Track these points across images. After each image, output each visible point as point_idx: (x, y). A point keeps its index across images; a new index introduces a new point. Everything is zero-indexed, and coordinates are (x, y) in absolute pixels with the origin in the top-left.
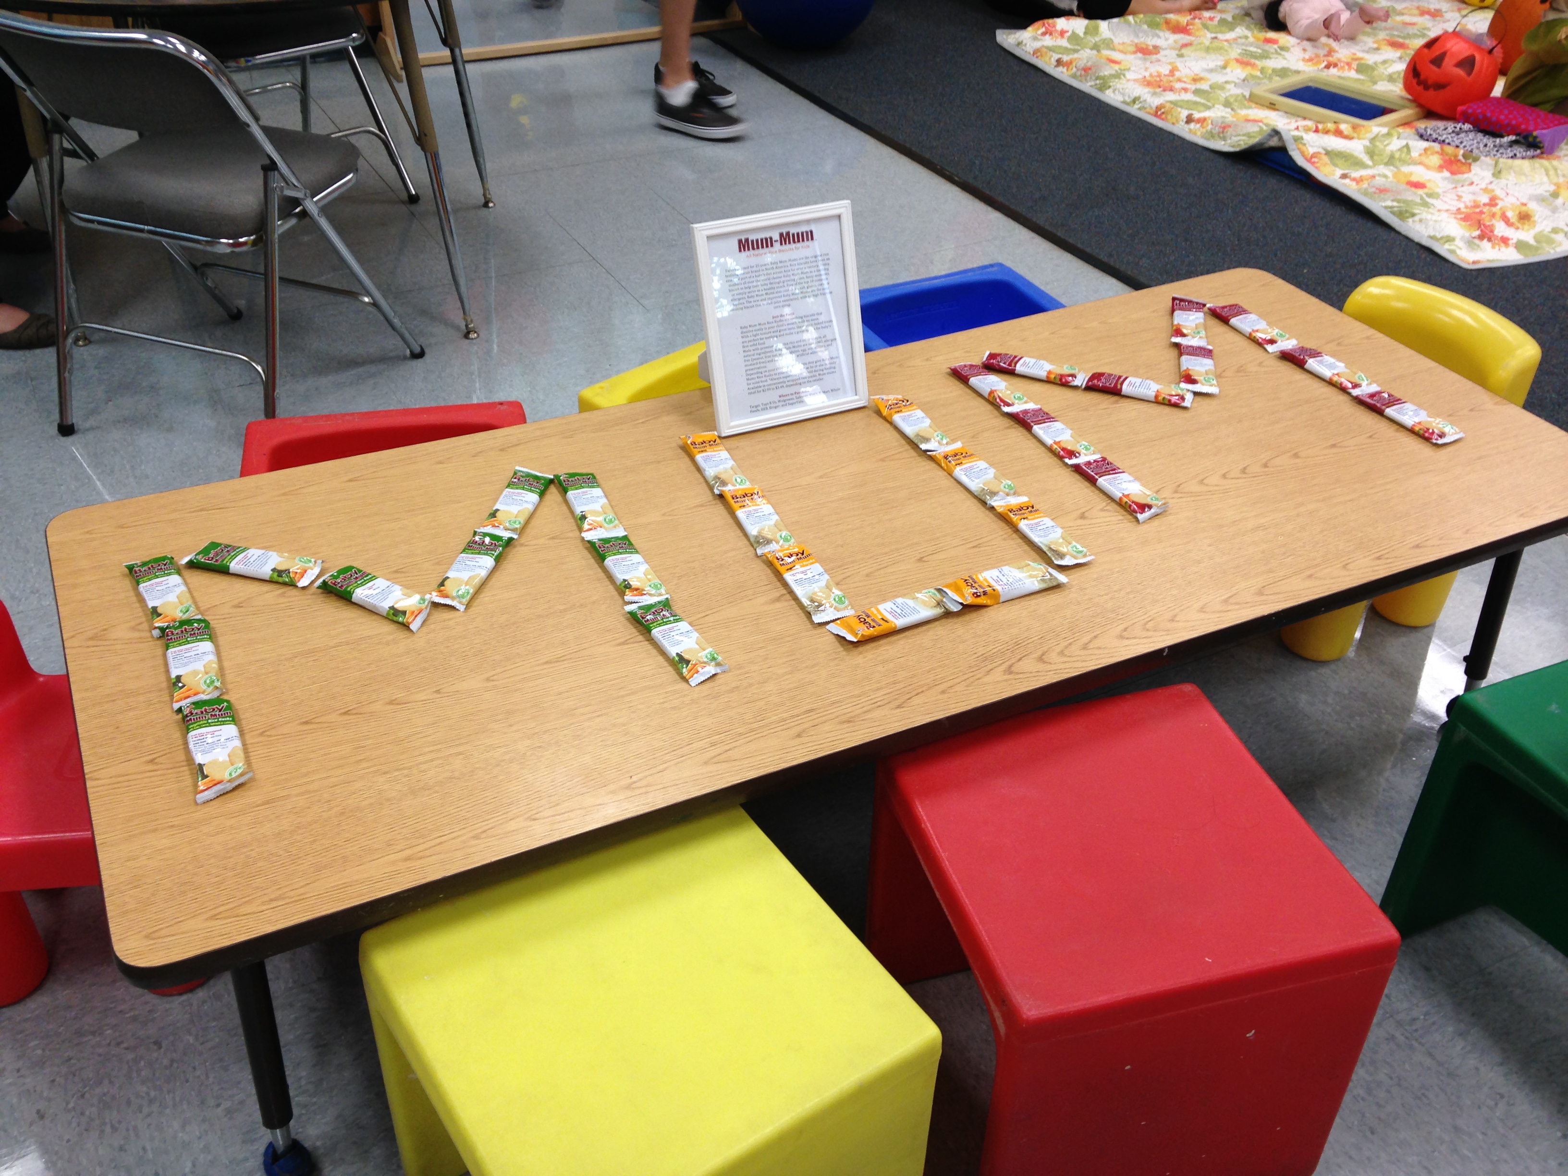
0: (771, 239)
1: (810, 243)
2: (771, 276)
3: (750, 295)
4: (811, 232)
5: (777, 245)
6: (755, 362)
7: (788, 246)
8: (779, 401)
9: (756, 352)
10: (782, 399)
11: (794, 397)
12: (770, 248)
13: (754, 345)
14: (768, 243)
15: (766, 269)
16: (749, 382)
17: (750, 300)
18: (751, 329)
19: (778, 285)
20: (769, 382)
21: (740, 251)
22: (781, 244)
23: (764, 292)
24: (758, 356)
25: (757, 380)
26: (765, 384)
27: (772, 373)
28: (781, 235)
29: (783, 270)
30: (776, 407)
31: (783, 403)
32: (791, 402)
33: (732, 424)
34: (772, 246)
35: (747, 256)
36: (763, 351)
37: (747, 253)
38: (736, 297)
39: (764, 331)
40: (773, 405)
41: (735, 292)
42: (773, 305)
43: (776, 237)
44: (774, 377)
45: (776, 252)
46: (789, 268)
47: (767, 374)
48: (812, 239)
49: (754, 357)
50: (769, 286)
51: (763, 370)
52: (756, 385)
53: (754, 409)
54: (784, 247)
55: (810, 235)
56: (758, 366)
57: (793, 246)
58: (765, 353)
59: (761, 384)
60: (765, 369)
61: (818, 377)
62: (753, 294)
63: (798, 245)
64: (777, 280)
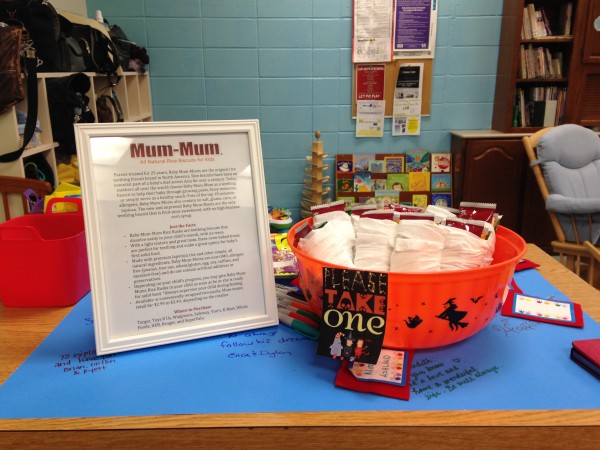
0: (170, 147)
1: (215, 156)
2: (169, 185)
3: (143, 202)
4: (217, 146)
5: (177, 155)
6: (147, 273)
7: (189, 157)
8: (174, 317)
9: (148, 262)
10: (178, 314)
11: (192, 312)
12: (168, 157)
13: (145, 255)
14: (166, 151)
15: (164, 178)
16: (138, 294)
17: (143, 207)
18: (143, 237)
19: (176, 194)
20: (163, 295)
21: (133, 156)
22: (182, 154)
23: (160, 200)
24: (150, 267)
25: (149, 293)
26: (159, 297)
27: (166, 286)
28: (182, 145)
29: (183, 179)
30: (170, 324)
31: (179, 319)
32: (188, 318)
33: (111, 341)
34: (171, 154)
35: (142, 162)
36: (157, 261)
37: (141, 158)
38: (125, 203)
39: (159, 241)
40: (166, 321)
41: (126, 198)
42: (171, 215)
43: (176, 146)
44: (169, 290)
45: (175, 161)
46: (192, 179)
47: (160, 286)
48: (218, 153)
49: (145, 268)
50: (166, 195)
51: (155, 282)
52: (146, 299)
53: (143, 325)
54: (185, 157)
55: (214, 149)
56: (151, 277)
57: (195, 157)
58: (159, 263)
59: (152, 297)
60: (158, 281)
61: (222, 293)
62: (146, 201)
63: (201, 157)
64: (177, 190)
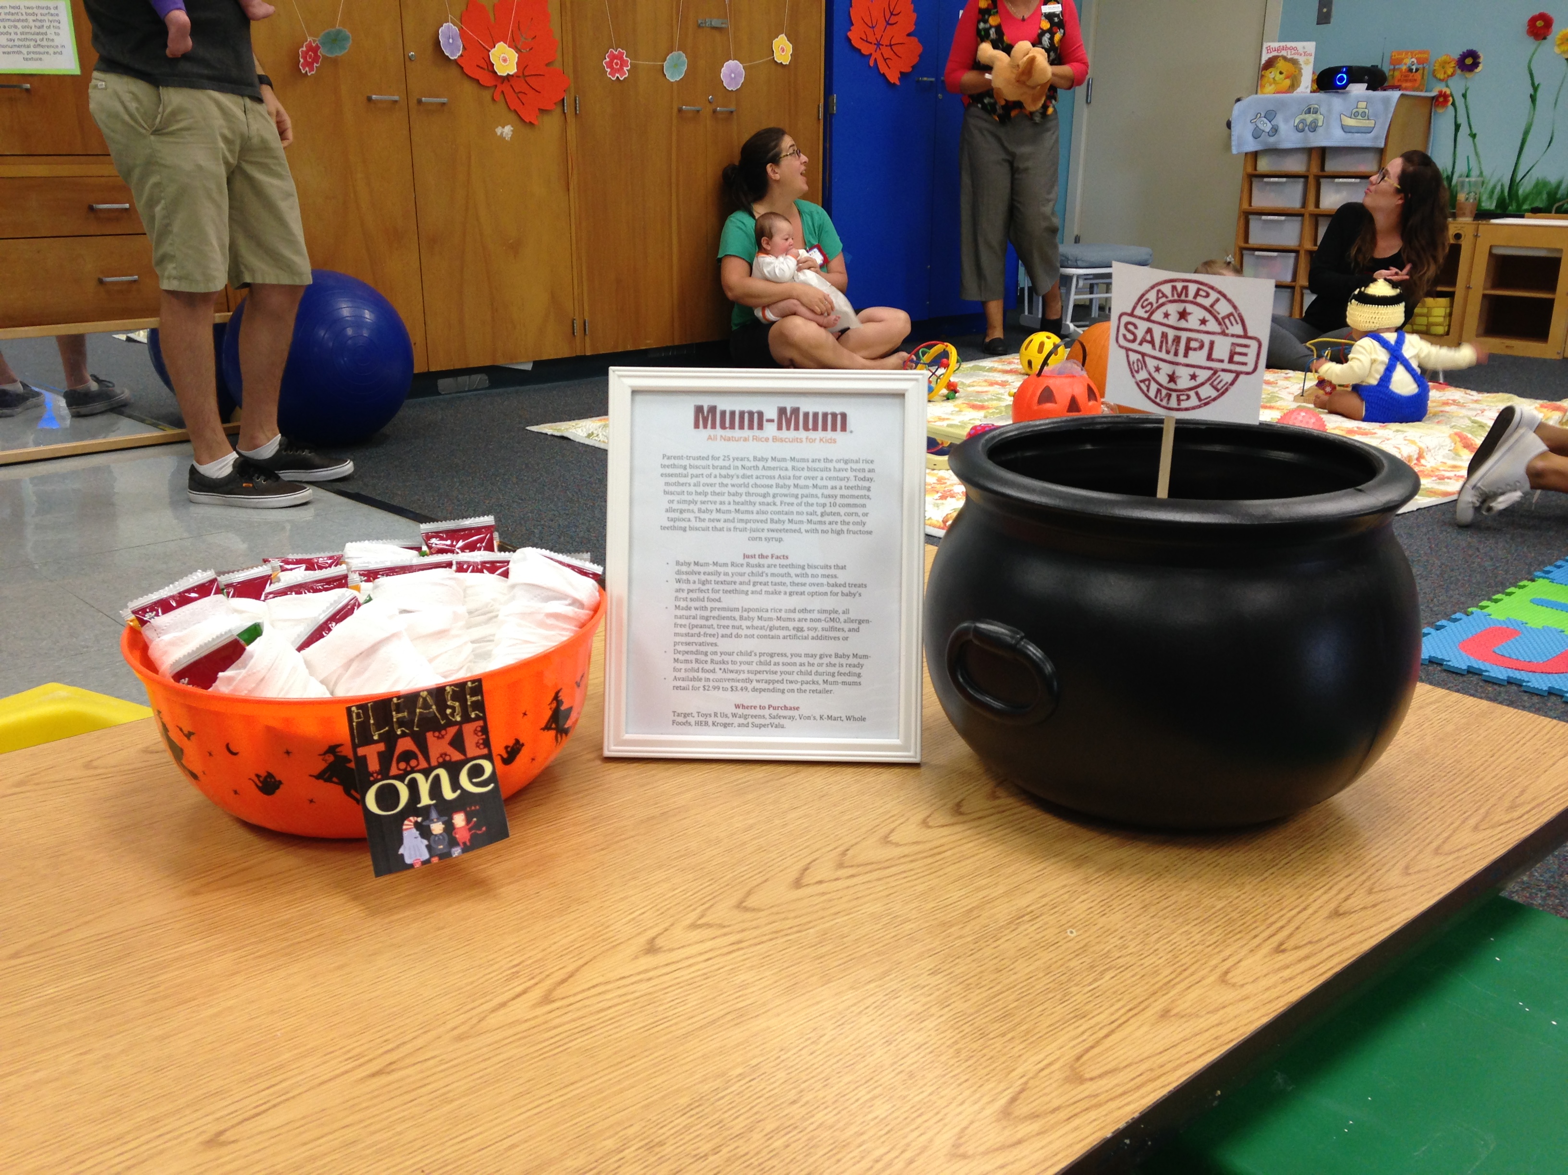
0: (761, 414)
1: (838, 435)
2: (751, 482)
3: (704, 507)
4: (844, 416)
5: (770, 429)
6: (696, 631)
7: (792, 434)
8: (734, 715)
9: (699, 613)
10: (740, 711)
11: (766, 712)
12: (756, 432)
13: (697, 599)
14: (755, 420)
15: (743, 467)
16: (679, 666)
17: (703, 516)
18: (697, 569)
19: (761, 499)
20: (719, 675)
21: (697, 426)
22: (780, 428)
23: (732, 507)
24: (703, 622)
25: (696, 666)
26: (711, 676)
27: (726, 658)
28: (782, 411)
29: (776, 473)
30: (725, 725)
31: (742, 721)
32: (757, 721)
33: (628, 737)
34: (760, 427)
35: (710, 438)
36: (715, 613)
37: (709, 431)
38: (675, 506)
39: (722, 578)
40: (719, 720)
41: (676, 498)
42: (747, 534)
43: (771, 413)
44: (731, 667)
45: (767, 440)
46: (790, 473)
47: (717, 658)
48: (844, 428)
49: (694, 622)
50: (744, 498)
51: (710, 649)
52: (691, 675)
53: (680, 719)
54: (784, 434)
55: (839, 422)
56: (702, 639)
57: (802, 434)
58: (719, 618)
59: (701, 675)
60: (713, 649)
61: (821, 687)
62: (710, 507)
63: (812, 434)
64: (762, 491)
